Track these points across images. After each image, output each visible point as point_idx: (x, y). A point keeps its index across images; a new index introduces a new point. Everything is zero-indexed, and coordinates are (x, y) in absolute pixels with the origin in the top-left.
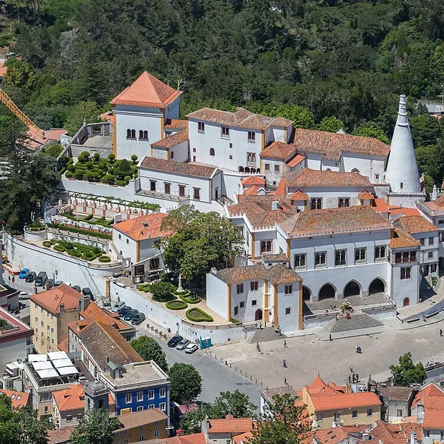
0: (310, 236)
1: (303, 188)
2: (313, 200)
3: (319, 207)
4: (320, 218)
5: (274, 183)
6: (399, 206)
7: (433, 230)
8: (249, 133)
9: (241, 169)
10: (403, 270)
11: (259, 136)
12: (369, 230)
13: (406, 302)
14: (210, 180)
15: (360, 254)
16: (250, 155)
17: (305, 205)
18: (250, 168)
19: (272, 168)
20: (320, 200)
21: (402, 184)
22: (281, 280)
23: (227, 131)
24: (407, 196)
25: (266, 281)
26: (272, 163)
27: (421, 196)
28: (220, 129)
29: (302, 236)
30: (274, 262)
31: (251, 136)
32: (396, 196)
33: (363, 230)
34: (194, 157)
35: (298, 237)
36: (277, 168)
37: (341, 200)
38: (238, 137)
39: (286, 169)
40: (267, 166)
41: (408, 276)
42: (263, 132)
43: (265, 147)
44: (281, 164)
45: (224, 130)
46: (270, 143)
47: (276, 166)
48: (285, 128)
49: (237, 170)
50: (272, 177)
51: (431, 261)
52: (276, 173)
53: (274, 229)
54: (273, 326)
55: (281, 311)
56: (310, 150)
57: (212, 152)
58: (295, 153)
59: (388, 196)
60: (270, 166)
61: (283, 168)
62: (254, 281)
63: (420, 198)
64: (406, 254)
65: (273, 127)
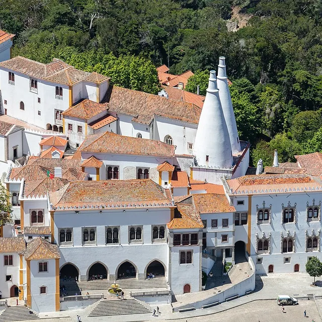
0: (76, 209)
1: (97, 153)
2: (110, 168)
3: (116, 176)
4: (92, 190)
5: (78, 145)
6: (203, 180)
7: (228, 211)
8: (57, 88)
9: (50, 127)
10: (182, 253)
11: (66, 92)
12: (145, 207)
13: (187, 289)
14: (5, 137)
15: (135, 233)
16: (58, 112)
17: (98, 173)
18: (58, 126)
19: (75, 128)
20: (116, 169)
21: (207, 156)
22: (35, 256)
23: (36, 84)
24: (212, 170)
25: (21, 255)
26: (75, 124)
27: (227, 172)
28: (28, 81)
29: (67, 209)
30: (35, 235)
31: (59, 91)
32: (199, 169)
33: (137, 207)
34: (6, 110)
35: (62, 209)
36: (80, 128)
37: (140, 171)
38: (46, 91)
39: (88, 131)
40: (70, 126)
41: (189, 261)
42: (70, 88)
43: (73, 105)
44: (84, 125)
45: (32, 83)
46: (81, 100)
47: (79, 127)
48: (98, 85)
49: (45, 127)
50: (75, 139)
51: (225, 245)
52: (80, 135)
53: (45, 198)
54: (26, 306)
55: (35, 290)
56: (122, 112)
57: (22, 106)
58: (105, 113)
59: (192, 169)
60: (73, 126)
61: (86, 130)
62: (8, 254)
63: (226, 174)
64: (186, 236)
65: (85, 82)
